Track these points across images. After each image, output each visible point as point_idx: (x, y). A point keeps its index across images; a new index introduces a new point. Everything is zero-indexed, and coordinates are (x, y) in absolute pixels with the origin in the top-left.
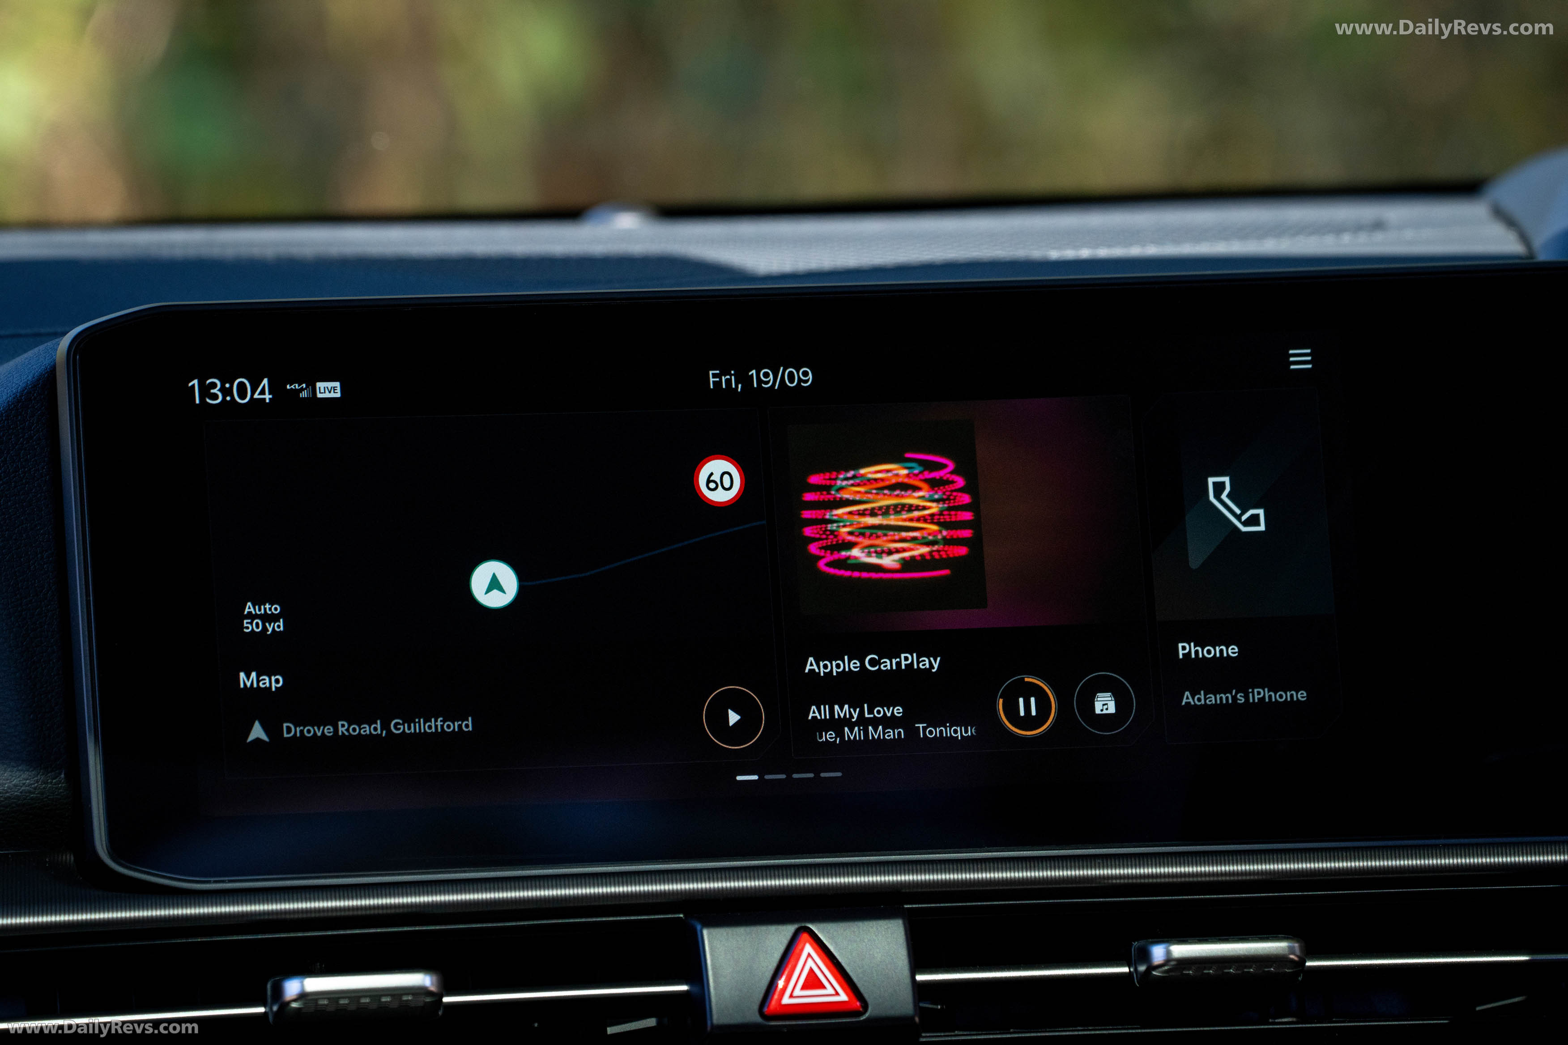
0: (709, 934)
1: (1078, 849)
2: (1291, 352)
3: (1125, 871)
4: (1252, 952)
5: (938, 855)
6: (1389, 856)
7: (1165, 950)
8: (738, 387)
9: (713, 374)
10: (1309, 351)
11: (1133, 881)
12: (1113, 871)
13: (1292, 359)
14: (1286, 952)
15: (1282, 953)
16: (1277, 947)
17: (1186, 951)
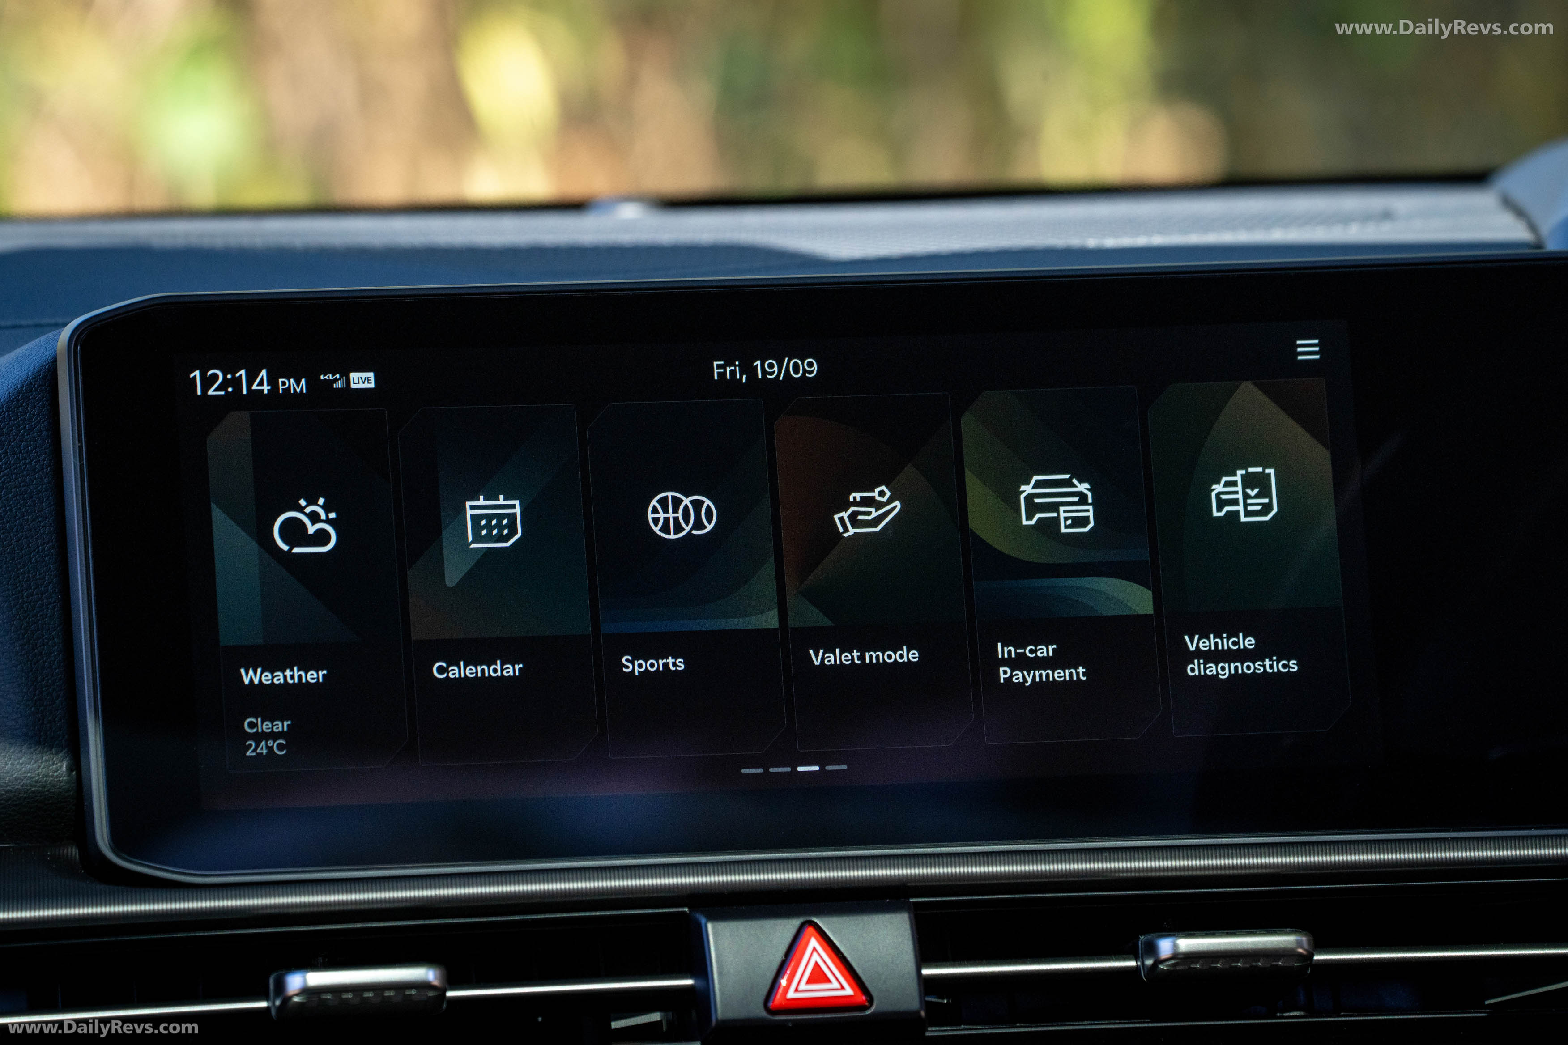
0: (713, 928)
1: (1085, 842)
2: (1299, 342)
3: (1133, 865)
4: (1260, 946)
5: (944, 849)
6: (1398, 849)
7: (1172, 944)
8: (742, 378)
9: (717, 365)
10: (1316, 341)
11: (1142, 874)
12: (1121, 865)
13: (1299, 350)
14: (1293, 946)
15: (1290, 946)
16: (1285, 941)
17: (1193, 945)
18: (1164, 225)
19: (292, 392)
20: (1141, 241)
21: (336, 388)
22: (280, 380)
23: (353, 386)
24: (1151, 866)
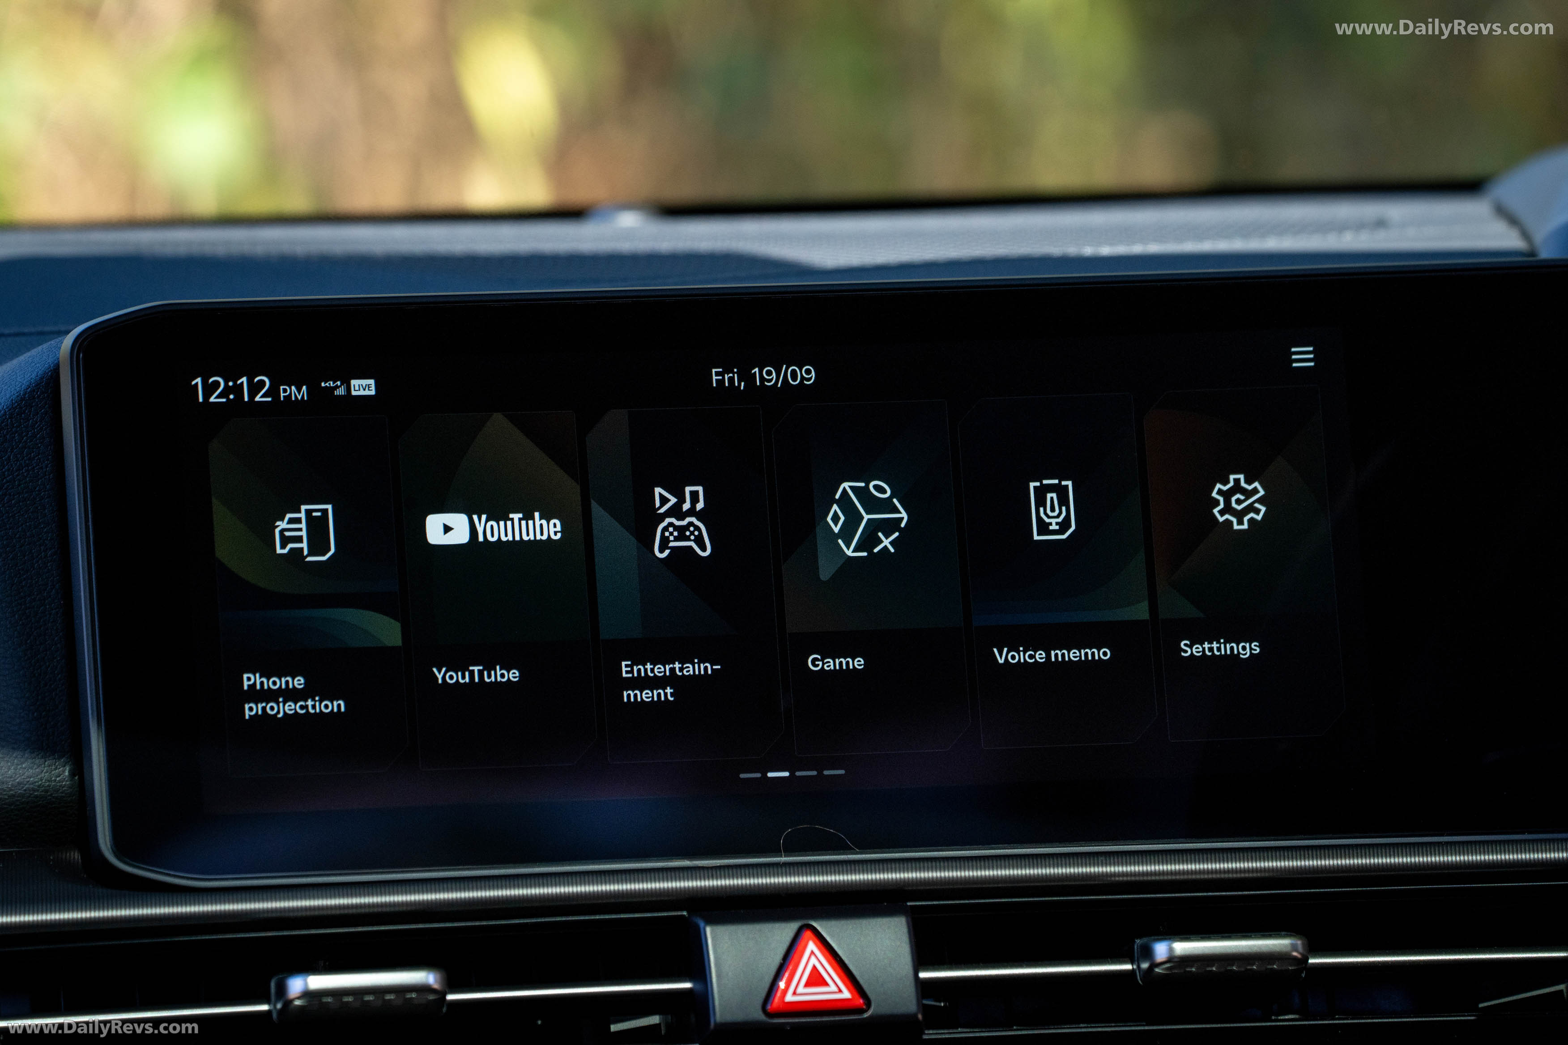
0: (712, 932)
1: (1082, 846)
2: (1293, 349)
3: (1129, 869)
4: (1255, 950)
5: (941, 853)
6: (1392, 853)
7: (1168, 947)
8: (741, 385)
9: (716, 372)
10: (1311, 349)
11: (1137, 878)
12: (1117, 869)
13: (1294, 357)
14: (1289, 949)
15: (1284, 950)
16: (1280, 944)
17: (1189, 948)
18: (1160, 233)
19: (293, 399)
20: (1137, 249)
21: (337, 395)
22: (282, 387)
23: (354, 393)
24: (1139, 870)
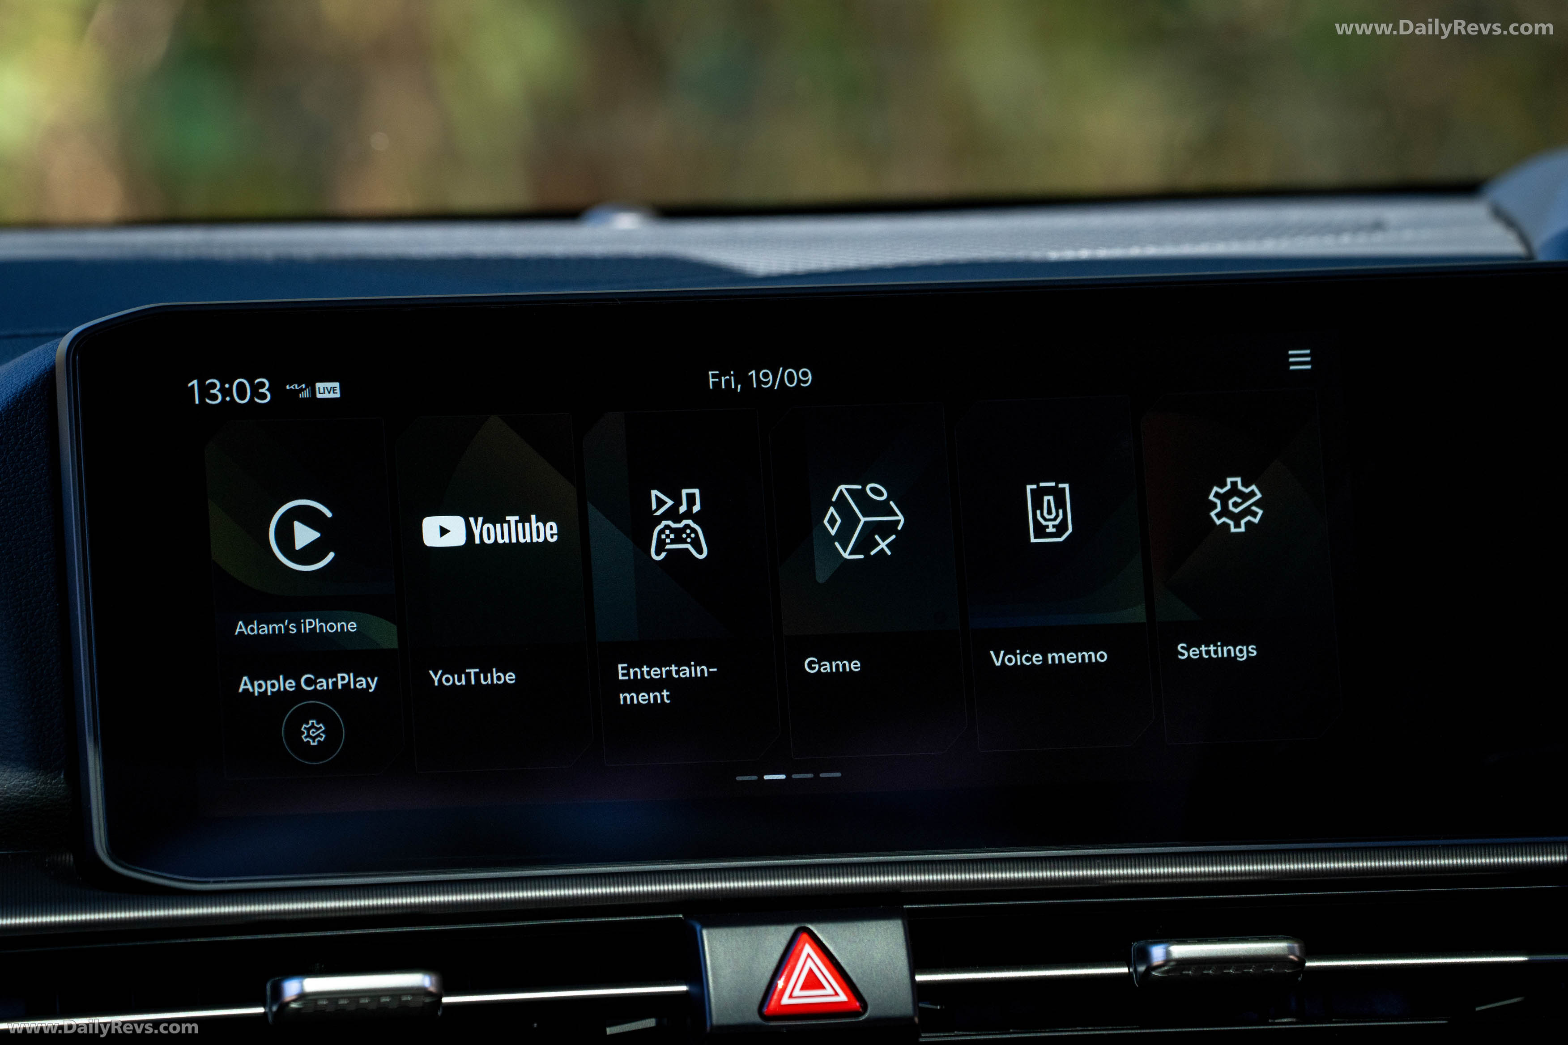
0: (708, 934)
1: (1078, 849)
2: (1291, 352)
3: (1125, 872)
4: (1252, 953)
5: (937, 856)
6: (1388, 856)
7: (1165, 951)
8: (737, 388)
9: (712, 374)
10: (1308, 352)
11: (1134, 881)
12: (1113, 872)
13: (1291, 360)
14: (1285, 952)
15: (1281, 953)
16: (1277, 948)
17: (1187, 951)
